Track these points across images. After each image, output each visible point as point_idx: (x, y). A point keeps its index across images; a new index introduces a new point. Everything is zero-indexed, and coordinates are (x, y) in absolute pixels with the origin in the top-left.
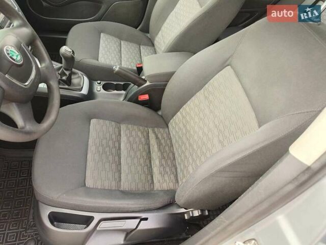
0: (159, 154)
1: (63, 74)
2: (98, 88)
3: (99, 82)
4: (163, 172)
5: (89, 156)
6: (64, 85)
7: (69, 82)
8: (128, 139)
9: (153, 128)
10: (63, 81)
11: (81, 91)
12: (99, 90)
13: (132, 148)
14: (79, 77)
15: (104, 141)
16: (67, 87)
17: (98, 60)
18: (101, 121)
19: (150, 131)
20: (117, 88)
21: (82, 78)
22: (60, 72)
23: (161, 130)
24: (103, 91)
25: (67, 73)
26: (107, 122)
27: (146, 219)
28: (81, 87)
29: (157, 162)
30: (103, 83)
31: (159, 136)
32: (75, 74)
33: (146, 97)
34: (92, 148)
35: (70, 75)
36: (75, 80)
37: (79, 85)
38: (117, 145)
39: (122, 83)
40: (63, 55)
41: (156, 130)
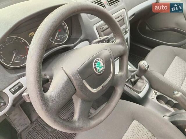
1: (133, 77)
2: (153, 95)
3: (156, 91)
6: (130, 84)
7: (134, 83)
10: (131, 81)
11: (139, 93)
12: (153, 98)
14: (143, 83)
16: (131, 86)
17: (163, 75)
21: (145, 84)
22: (132, 74)
24: (155, 100)
25: (136, 78)
26: (145, 129)
28: (140, 91)
30: (158, 93)
32: (142, 79)
35: (138, 80)
36: (139, 84)
37: (140, 89)
39: (175, 102)
40: (140, 66)
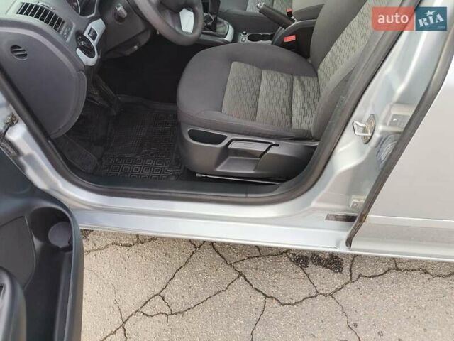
0: (302, 98)
2: (243, 38)
3: (244, 32)
4: (303, 114)
5: (227, 90)
6: (209, 31)
8: (269, 83)
9: (299, 75)
10: (208, 26)
11: (224, 38)
12: (244, 40)
13: (271, 90)
14: (224, 26)
15: (243, 81)
16: (211, 32)
17: (245, 11)
18: (242, 64)
19: (295, 78)
20: (264, 38)
21: (227, 26)
23: (309, 79)
24: (248, 41)
25: (213, 18)
26: (249, 66)
27: (277, 145)
28: (224, 35)
29: (298, 105)
30: (249, 34)
31: (305, 83)
32: (220, 22)
33: (293, 38)
34: (230, 84)
35: (215, 22)
36: (220, 29)
37: (224, 32)
38: (256, 86)
39: (269, 34)
41: (303, 78)
